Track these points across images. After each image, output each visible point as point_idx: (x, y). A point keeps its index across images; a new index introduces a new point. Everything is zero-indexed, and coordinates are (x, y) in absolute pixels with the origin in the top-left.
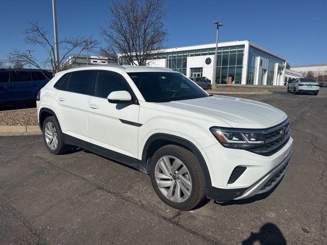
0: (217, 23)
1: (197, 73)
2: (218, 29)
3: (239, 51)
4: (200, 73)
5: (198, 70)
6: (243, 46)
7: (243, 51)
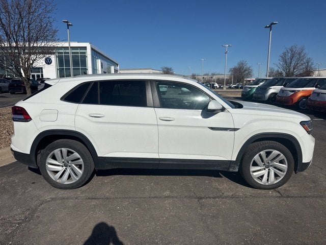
0: (67, 22)
1: (36, 74)
2: (68, 28)
3: (81, 53)
4: (40, 74)
5: (37, 70)
6: (85, 48)
7: (85, 53)
